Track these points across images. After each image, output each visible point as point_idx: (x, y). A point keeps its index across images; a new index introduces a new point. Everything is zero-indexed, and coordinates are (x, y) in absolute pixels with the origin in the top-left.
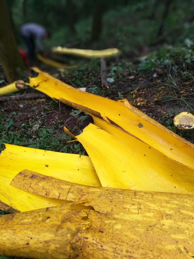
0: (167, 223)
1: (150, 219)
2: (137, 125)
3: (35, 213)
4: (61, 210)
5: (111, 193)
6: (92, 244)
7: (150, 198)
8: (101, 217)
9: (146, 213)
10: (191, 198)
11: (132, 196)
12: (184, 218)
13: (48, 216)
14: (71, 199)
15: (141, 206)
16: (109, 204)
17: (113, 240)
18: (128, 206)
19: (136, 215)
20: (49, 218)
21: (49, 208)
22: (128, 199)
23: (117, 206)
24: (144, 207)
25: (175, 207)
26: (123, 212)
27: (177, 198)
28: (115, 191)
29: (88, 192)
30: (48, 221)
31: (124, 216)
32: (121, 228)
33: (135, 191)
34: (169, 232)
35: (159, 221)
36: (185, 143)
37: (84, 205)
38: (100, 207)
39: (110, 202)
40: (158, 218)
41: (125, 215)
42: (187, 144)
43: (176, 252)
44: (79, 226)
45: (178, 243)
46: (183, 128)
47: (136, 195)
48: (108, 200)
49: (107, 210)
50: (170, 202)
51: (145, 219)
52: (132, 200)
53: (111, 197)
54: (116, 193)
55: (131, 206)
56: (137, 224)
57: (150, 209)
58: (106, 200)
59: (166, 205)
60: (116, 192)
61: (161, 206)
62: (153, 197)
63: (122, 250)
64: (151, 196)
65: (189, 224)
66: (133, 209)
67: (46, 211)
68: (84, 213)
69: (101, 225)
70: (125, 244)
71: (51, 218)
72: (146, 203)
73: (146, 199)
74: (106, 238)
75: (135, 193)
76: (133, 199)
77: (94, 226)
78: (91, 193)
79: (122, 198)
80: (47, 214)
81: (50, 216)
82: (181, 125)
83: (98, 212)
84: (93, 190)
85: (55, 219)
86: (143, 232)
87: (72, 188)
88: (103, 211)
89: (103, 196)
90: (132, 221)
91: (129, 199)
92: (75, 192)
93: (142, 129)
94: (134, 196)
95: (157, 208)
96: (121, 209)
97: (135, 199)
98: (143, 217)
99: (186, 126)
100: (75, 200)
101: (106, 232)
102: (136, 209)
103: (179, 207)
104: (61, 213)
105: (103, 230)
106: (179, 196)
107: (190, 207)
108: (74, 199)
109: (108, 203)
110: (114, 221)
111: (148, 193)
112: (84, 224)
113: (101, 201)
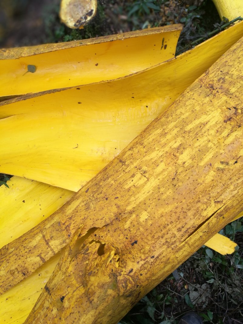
0: (185, 157)
1: (166, 173)
2: (28, 72)
3: (40, 313)
4: (65, 273)
5: (95, 190)
6: (142, 268)
7: (142, 149)
8: (115, 226)
9: (156, 170)
10: (181, 104)
11: (121, 168)
12: (196, 134)
13: (59, 298)
14: (60, 247)
15: (142, 169)
16: (107, 204)
17: (155, 237)
18: (130, 184)
19: (149, 184)
20: (62, 299)
21: (48, 286)
22: (121, 176)
23: (118, 196)
24: (147, 166)
25: (177, 132)
26: (131, 195)
27: (168, 120)
28: (98, 183)
29: (69, 217)
30: (66, 304)
31: (137, 198)
32: (148, 214)
33: (118, 159)
34: (195, 165)
35: (176, 164)
36: (109, 41)
37: (82, 236)
38: (102, 219)
39: (105, 201)
40: (172, 163)
41: (137, 196)
42: (112, 41)
43: (219, 176)
44: (108, 269)
45: (212, 165)
46: (84, 22)
47: (124, 162)
48: (101, 200)
49: (113, 212)
50: (166, 131)
51: (160, 177)
52: (126, 173)
53: (102, 194)
54: (101, 184)
55: (132, 181)
56: (159, 192)
57: (155, 161)
58: (99, 203)
59: (165, 139)
60: (100, 182)
61: (162, 147)
62: (144, 146)
63: (174, 235)
64: (141, 147)
65: (206, 134)
66: (138, 181)
67: (50, 295)
68: (92, 245)
69: (126, 236)
70: (170, 226)
71: (65, 296)
72: (144, 159)
73: (139, 155)
74: (147, 243)
75: (121, 161)
76: (127, 171)
77: (120, 246)
78: (74, 214)
79: (114, 182)
80: (56, 297)
81: (61, 295)
82: (79, 21)
83: (107, 225)
84: (72, 209)
85: (72, 291)
86: (172, 193)
87: (44, 233)
88: (110, 219)
89: (91, 203)
90: (151, 195)
91: (122, 174)
92: (54, 234)
93: (38, 72)
94: (124, 166)
95: (161, 153)
96: (126, 195)
97: (128, 168)
98: (157, 178)
99: (86, 18)
100: (66, 243)
101: (139, 238)
102: (141, 177)
103: (181, 127)
104: (69, 276)
105: (133, 239)
106: (166, 114)
107: (190, 115)
108: (63, 243)
109: (105, 204)
110: (134, 216)
111: (134, 145)
112: (111, 261)
113: (94, 211)
